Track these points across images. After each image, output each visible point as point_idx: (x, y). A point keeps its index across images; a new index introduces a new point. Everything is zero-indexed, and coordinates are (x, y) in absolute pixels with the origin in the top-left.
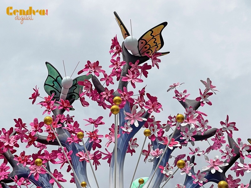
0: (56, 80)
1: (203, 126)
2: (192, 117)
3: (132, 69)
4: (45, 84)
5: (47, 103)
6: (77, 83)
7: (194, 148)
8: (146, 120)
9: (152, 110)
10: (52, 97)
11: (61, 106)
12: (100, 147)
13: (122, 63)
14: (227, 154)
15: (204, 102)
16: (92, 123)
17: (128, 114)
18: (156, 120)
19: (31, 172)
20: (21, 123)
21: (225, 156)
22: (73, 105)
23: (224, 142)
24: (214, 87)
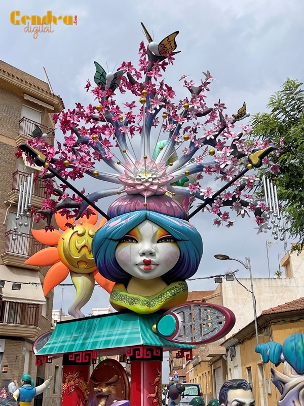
0: (102, 75)
1: (202, 107)
2: (196, 101)
3: (154, 67)
4: (95, 78)
5: (96, 92)
6: (117, 77)
7: (196, 122)
8: (164, 104)
9: (168, 97)
11: (107, 94)
12: (134, 122)
13: (148, 62)
14: (218, 126)
15: (204, 89)
16: (128, 106)
17: (152, 100)
18: (171, 103)
19: (90, 141)
20: (80, 106)
21: (216, 128)
23: (217, 117)
24: (212, 78)
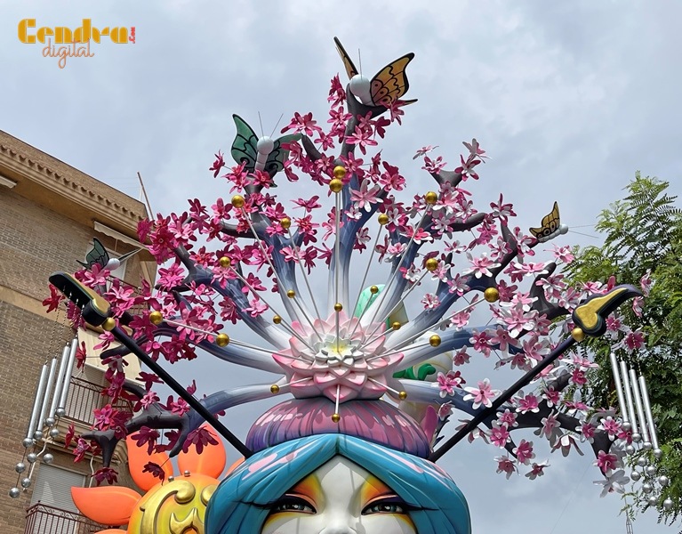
0: (249, 142)
1: (465, 210)
2: (449, 196)
3: (361, 126)
4: (233, 148)
5: (236, 176)
6: (280, 147)
7: (451, 242)
8: (381, 201)
9: (391, 187)
10: (243, 168)
11: (257, 180)
12: (315, 240)
13: (347, 116)
14: (500, 250)
15: (467, 175)
16: (303, 205)
17: (355, 192)
18: (397, 201)
19: (215, 276)
20: (199, 205)
21: (497, 254)
22: (274, 178)
23: (496, 233)
24: (483, 152)
